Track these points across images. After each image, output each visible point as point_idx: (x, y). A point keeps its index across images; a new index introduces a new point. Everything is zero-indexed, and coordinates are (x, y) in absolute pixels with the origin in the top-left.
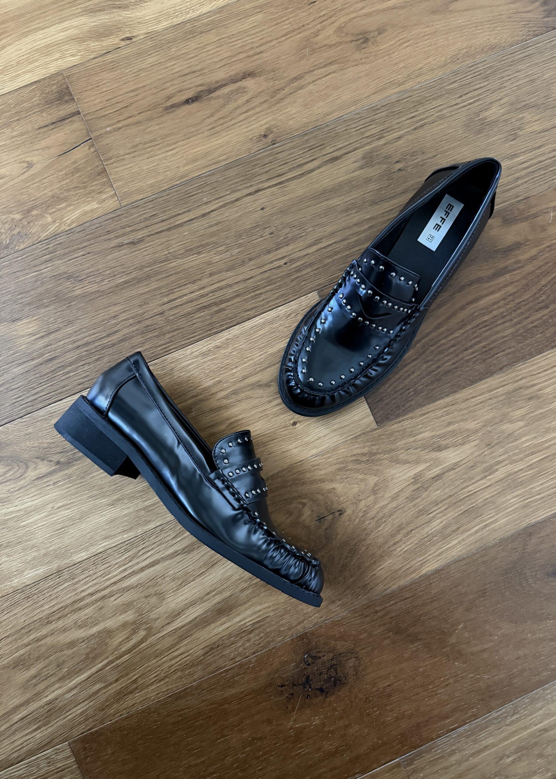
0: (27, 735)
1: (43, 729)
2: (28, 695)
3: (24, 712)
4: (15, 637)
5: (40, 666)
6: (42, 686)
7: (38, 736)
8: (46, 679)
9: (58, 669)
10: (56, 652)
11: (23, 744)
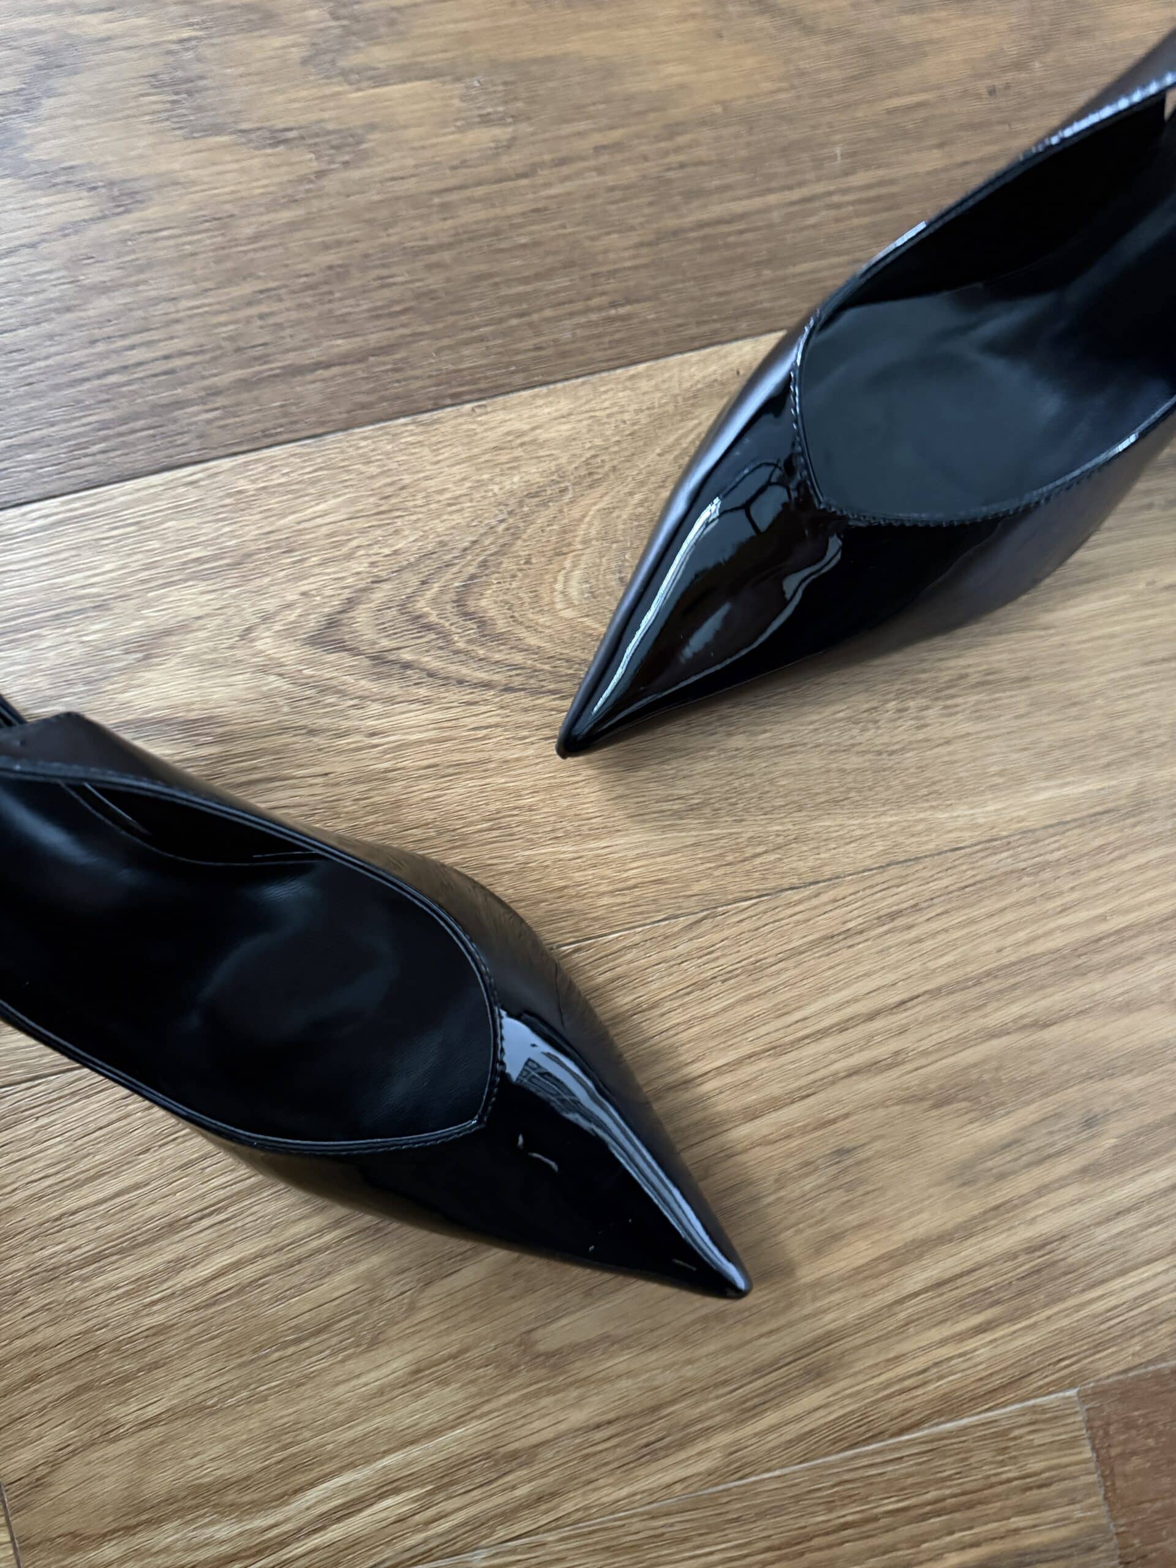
0: (943, 1342)
1: (998, 1333)
2: (973, 1207)
3: (950, 1262)
4: (958, 998)
5: (1028, 1114)
6: (1024, 1184)
7: (984, 1353)
8: (1039, 1162)
9: (1084, 1135)
10: (1088, 1077)
11: (924, 1371)
